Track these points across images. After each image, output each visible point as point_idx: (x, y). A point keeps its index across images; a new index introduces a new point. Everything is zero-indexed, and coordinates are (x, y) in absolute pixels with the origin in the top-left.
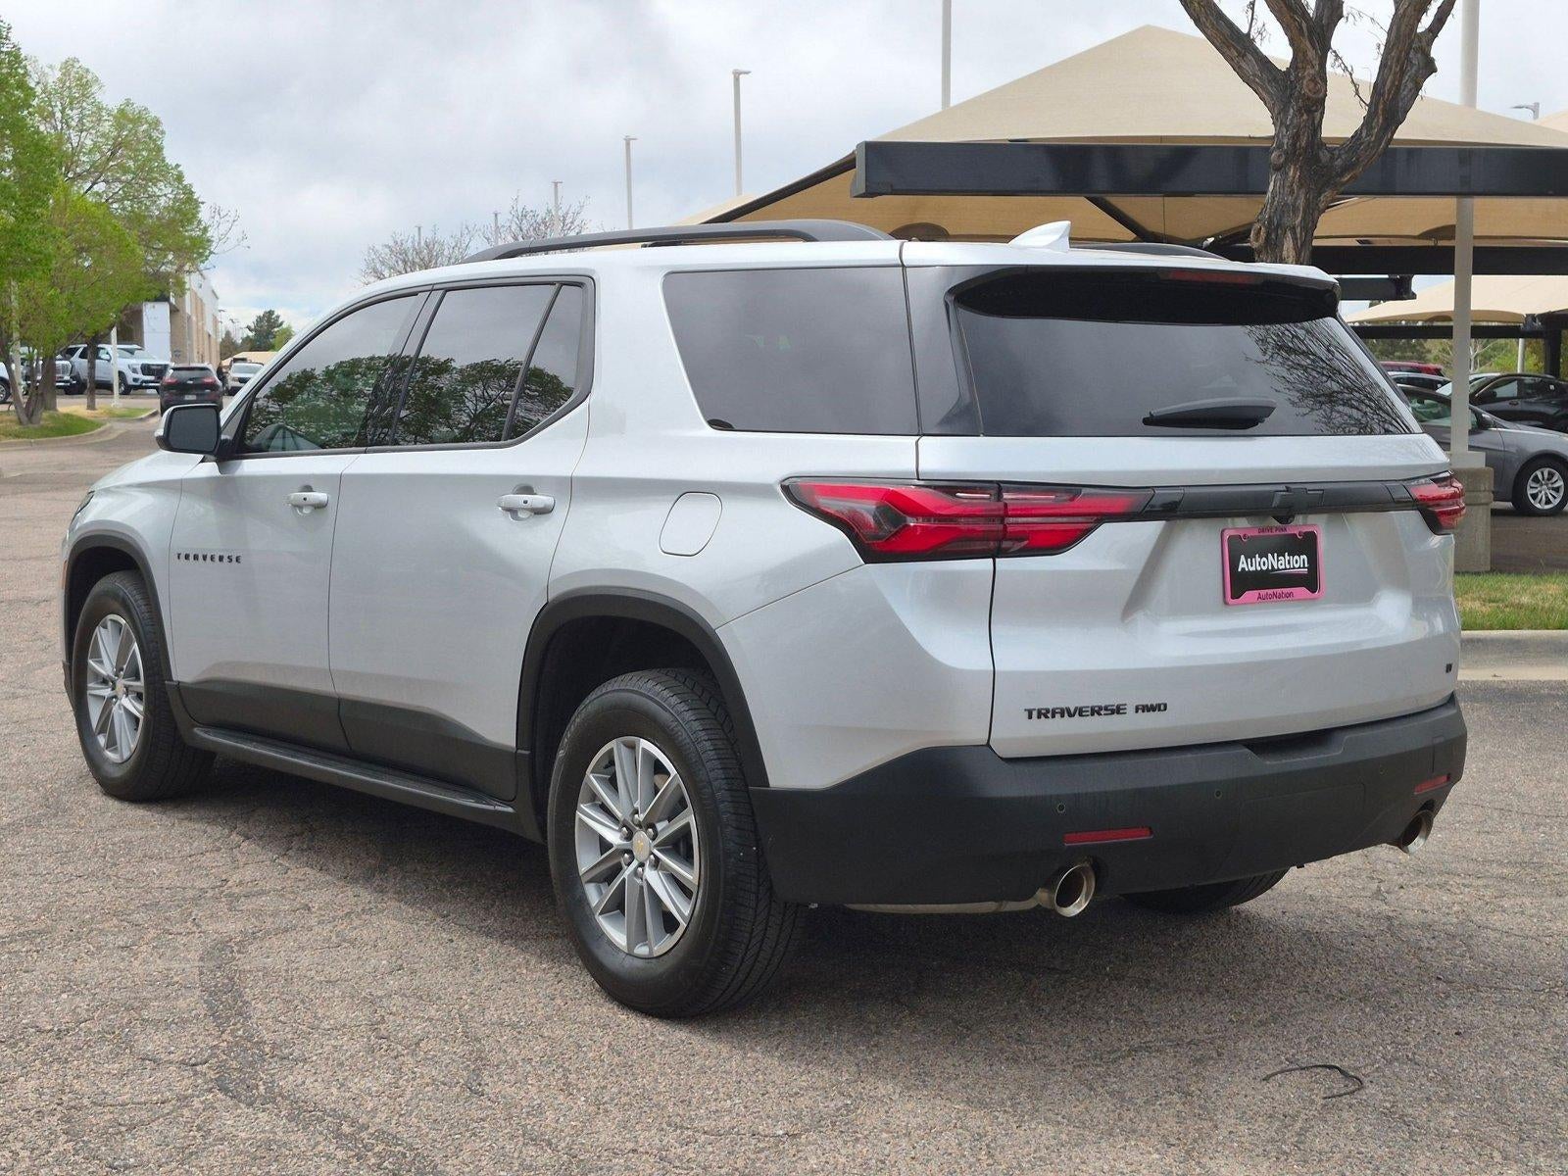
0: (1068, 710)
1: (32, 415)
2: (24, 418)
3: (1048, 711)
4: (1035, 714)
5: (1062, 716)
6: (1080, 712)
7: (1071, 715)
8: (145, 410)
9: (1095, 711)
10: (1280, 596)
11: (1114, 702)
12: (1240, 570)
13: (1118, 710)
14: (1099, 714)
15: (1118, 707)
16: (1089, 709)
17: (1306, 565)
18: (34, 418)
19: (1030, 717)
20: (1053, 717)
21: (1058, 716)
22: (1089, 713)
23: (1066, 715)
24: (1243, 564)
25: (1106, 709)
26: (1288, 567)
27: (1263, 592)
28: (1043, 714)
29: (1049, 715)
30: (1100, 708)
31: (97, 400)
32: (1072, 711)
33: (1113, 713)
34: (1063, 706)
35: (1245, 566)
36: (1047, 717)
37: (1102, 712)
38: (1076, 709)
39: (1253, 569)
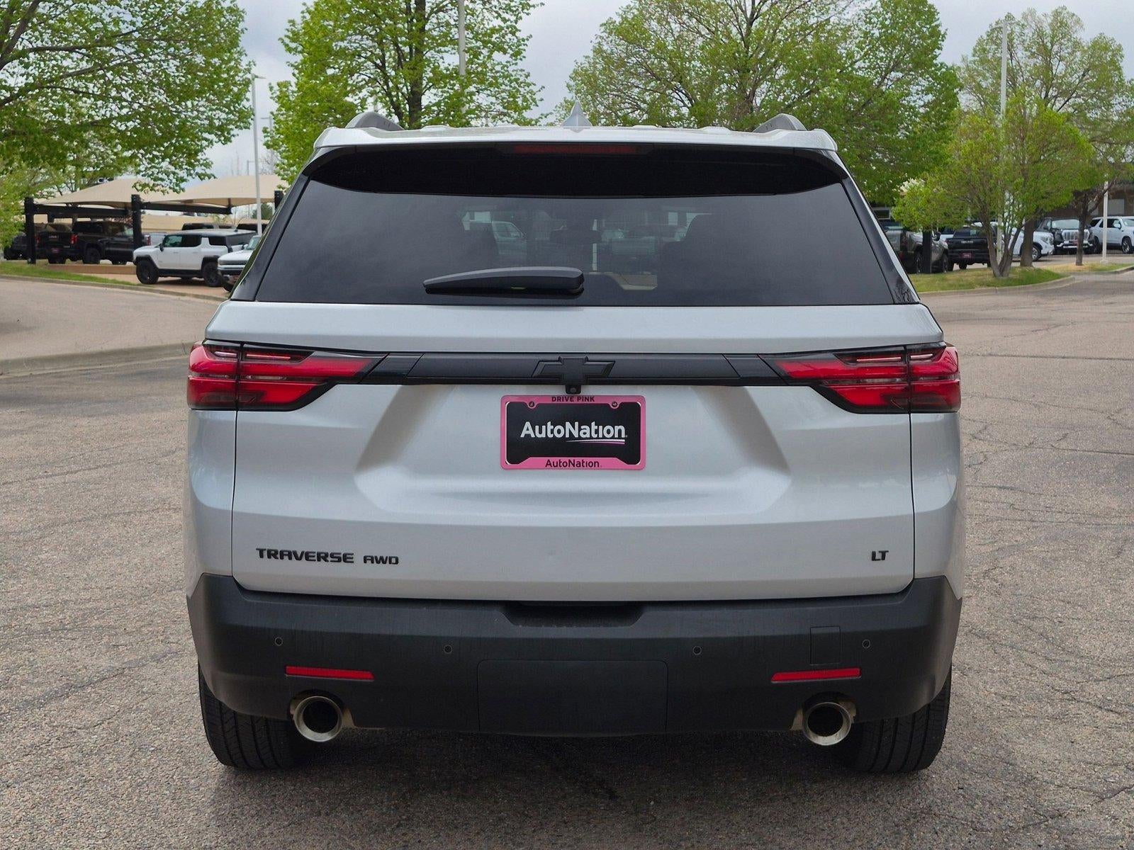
0: (295, 553)
1: (1003, 270)
2: (998, 273)
3: (276, 552)
4: (265, 553)
5: (290, 558)
6: (308, 556)
7: (298, 559)
8: (1123, 265)
9: (322, 557)
10: (579, 465)
11: (342, 551)
12: (522, 436)
13: (346, 558)
14: (326, 561)
15: (345, 555)
16: (316, 555)
17: (623, 436)
18: (1005, 272)
19: (262, 556)
20: (282, 558)
21: (286, 558)
22: (316, 558)
23: (293, 557)
24: (527, 430)
25: (332, 555)
26: (594, 436)
27: (552, 459)
28: (272, 554)
29: (278, 556)
30: (326, 555)
31: (1083, 259)
32: (299, 555)
33: (339, 561)
34: (292, 549)
35: (531, 432)
36: (276, 558)
37: (329, 559)
38: (302, 553)
39: (543, 435)
